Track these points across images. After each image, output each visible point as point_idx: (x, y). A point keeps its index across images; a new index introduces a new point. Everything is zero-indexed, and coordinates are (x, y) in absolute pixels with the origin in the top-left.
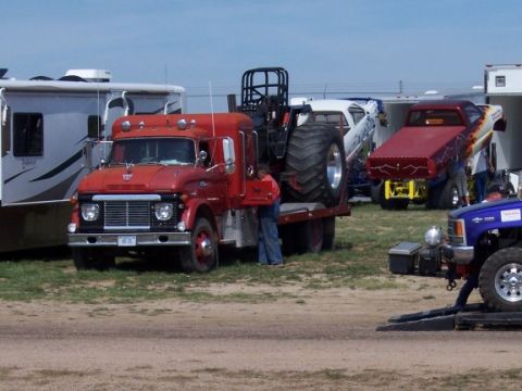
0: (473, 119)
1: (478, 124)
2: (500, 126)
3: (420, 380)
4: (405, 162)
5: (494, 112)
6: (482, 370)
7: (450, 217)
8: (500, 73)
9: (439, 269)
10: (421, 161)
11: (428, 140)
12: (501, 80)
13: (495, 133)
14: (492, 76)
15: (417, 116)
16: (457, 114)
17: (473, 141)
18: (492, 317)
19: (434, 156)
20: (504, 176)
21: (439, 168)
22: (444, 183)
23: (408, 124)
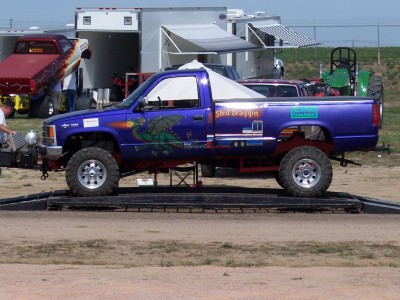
0: (66, 49)
1: (69, 53)
2: (86, 54)
3: (19, 248)
4: (12, 81)
5: (82, 44)
6: (66, 241)
7: (45, 123)
8: (87, 14)
9: (35, 163)
10: (26, 81)
11: (31, 64)
12: (87, 19)
13: (83, 60)
14: (81, 16)
15: (23, 45)
16: (53, 45)
17: (65, 66)
18: (75, 201)
19: (35, 77)
20: (89, 93)
21: (38, 86)
22: (42, 98)
23: (16, 52)
